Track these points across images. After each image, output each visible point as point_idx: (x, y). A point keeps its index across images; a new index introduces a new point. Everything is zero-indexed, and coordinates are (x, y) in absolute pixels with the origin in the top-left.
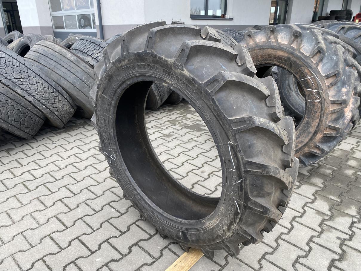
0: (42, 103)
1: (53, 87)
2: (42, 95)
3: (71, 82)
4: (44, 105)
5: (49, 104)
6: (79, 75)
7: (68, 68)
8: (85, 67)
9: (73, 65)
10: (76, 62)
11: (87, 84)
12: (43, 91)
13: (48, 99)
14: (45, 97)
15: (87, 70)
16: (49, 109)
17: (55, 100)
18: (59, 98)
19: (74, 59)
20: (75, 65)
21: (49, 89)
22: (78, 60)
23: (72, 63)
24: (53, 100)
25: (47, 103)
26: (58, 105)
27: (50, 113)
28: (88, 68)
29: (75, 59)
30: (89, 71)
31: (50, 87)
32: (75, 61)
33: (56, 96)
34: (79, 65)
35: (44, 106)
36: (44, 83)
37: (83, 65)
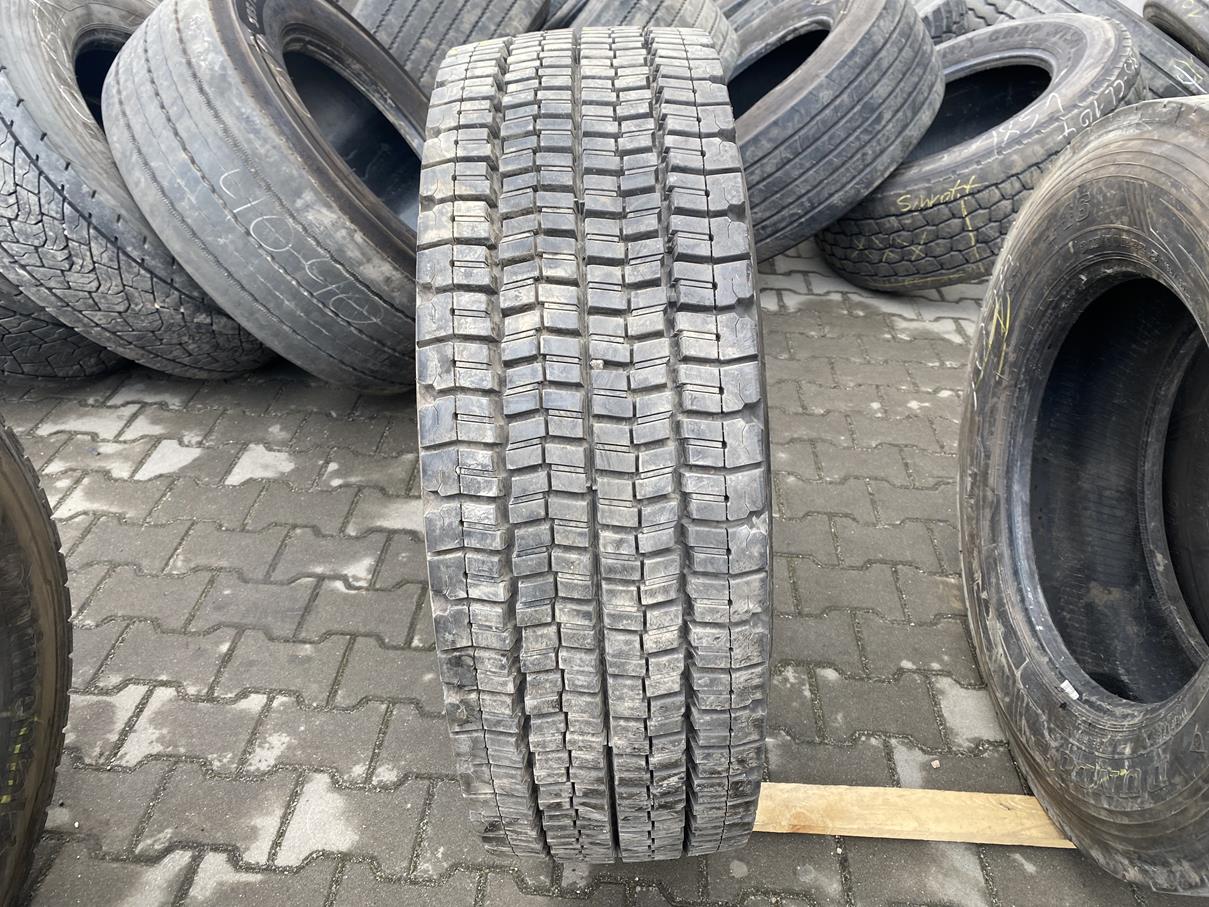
0: (13, 256)
1: (61, 192)
2: (10, 220)
3: (165, 184)
4: (23, 267)
5: (43, 266)
6: (204, 158)
7: (173, 111)
8: (248, 120)
9: (193, 97)
10: (211, 85)
11: (235, 216)
12: (12, 200)
13: (36, 243)
14: (21, 232)
15: (249, 141)
16: (50, 289)
17: (70, 255)
18: (95, 252)
19: (212, 69)
20: (202, 99)
21: (43, 201)
22: (224, 77)
23: (194, 89)
24: (61, 256)
25: (32, 262)
26: (95, 284)
27: (56, 307)
28: (256, 132)
29: (217, 68)
30: (257, 144)
31: (46, 188)
32: (212, 77)
33: (74, 237)
34: (218, 104)
35: (21, 272)
36: (21, 168)
37: (238, 108)
